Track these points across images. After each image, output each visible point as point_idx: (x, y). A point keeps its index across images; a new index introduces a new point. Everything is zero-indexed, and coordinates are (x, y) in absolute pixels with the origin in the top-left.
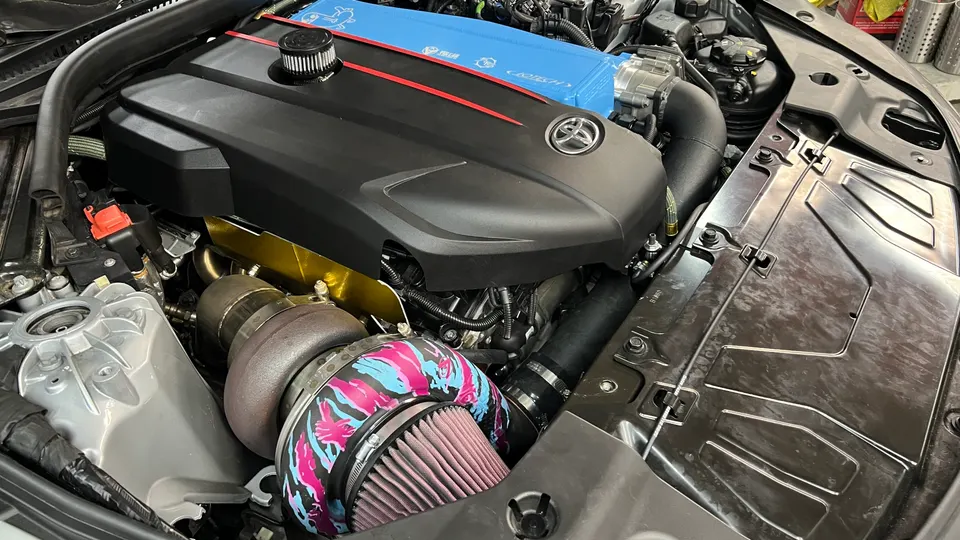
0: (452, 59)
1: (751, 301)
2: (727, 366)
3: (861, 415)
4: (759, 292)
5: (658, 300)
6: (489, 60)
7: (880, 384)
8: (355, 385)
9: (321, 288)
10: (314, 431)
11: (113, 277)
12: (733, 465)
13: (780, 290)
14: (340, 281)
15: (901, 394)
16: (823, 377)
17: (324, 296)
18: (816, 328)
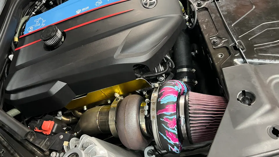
0: (88, 9)
1: (225, 11)
2: (238, 29)
3: (273, 17)
4: (224, 8)
5: (206, 27)
6: (99, 2)
7: (268, 7)
8: (168, 107)
9: (117, 95)
10: (168, 128)
11: (68, 140)
12: (265, 49)
13: (227, 3)
14: (118, 89)
15: (274, 6)
16: (257, 15)
17: (119, 97)
18: (243, 6)
